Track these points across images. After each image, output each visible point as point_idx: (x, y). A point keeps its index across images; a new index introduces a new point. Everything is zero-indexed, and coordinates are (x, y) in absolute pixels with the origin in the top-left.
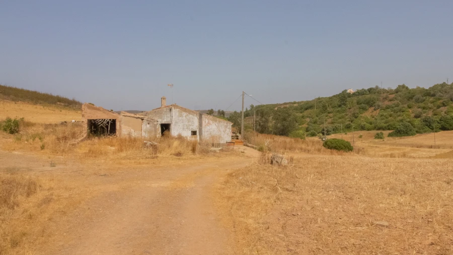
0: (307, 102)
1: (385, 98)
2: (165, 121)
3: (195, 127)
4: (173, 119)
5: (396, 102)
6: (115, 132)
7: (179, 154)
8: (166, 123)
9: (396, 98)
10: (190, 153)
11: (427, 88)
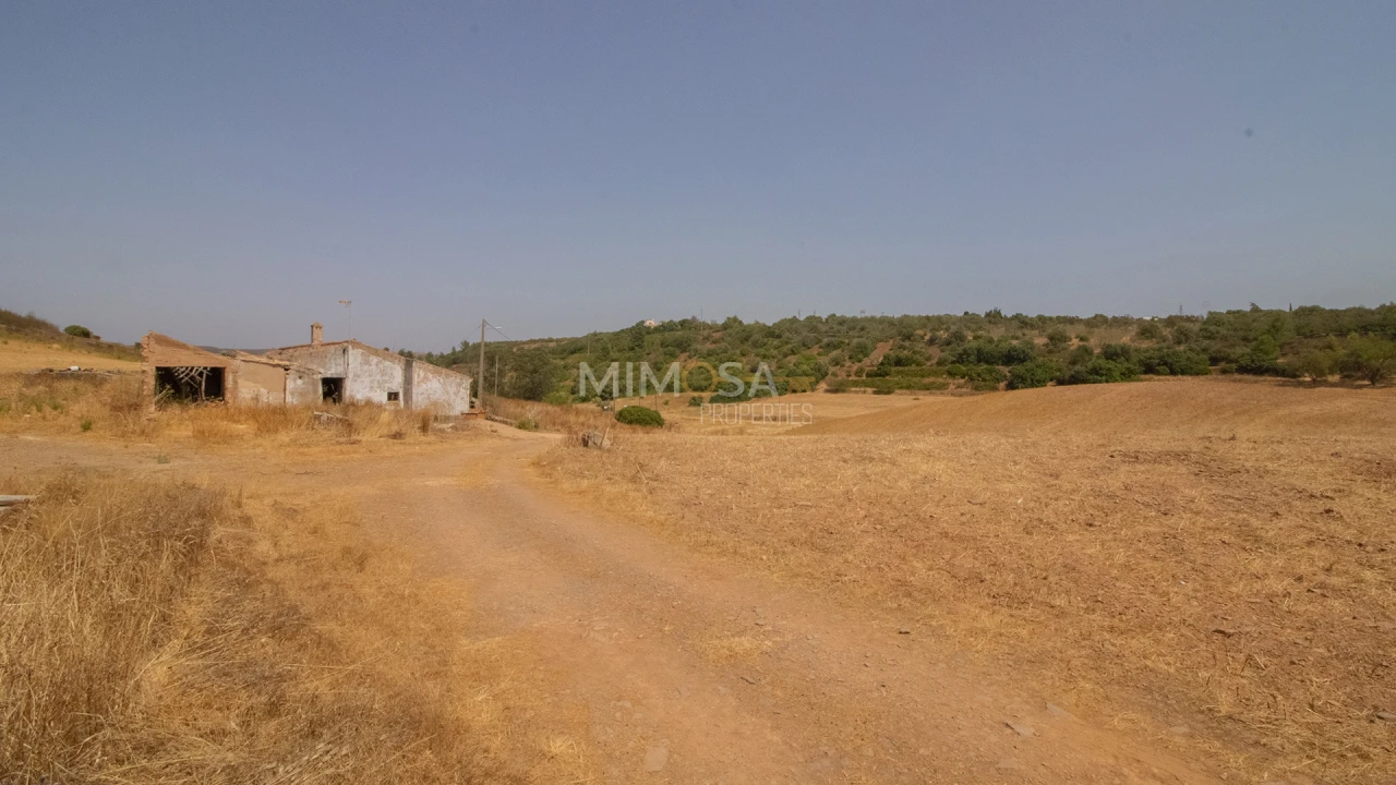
0: (574, 341)
1: (706, 339)
2: (331, 373)
3: (397, 383)
4: (350, 369)
5: (723, 345)
6: (223, 395)
7: (397, 436)
8: (335, 376)
9: (723, 339)
10: (418, 434)
11: (770, 324)
